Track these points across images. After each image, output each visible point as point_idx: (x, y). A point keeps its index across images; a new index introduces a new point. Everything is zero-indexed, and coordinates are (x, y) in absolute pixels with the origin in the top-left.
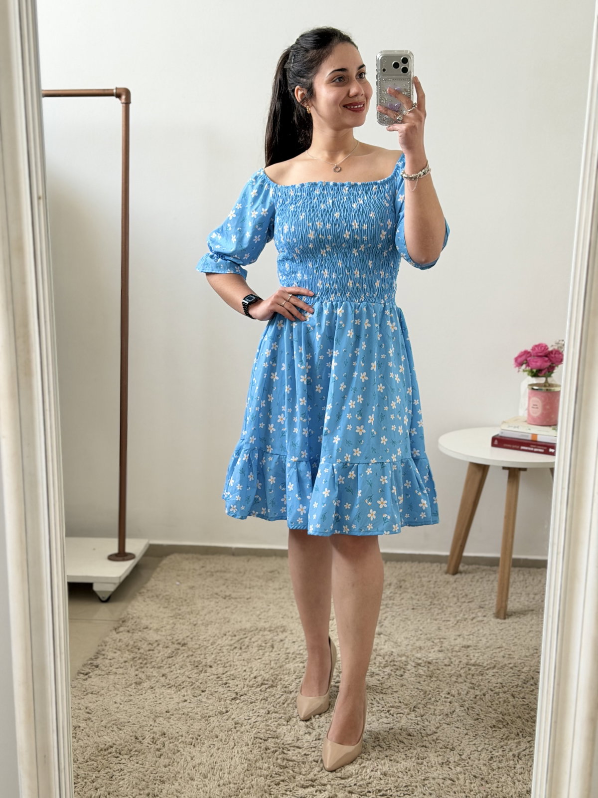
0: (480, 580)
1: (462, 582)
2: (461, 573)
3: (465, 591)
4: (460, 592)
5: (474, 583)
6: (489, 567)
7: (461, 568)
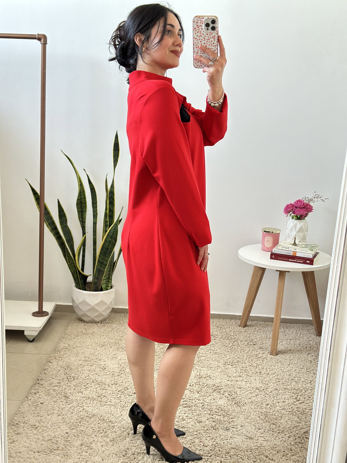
0: (259, 331)
1: (249, 332)
2: (248, 326)
3: (251, 337)
4: (248, 339)
5: (256, 333)
6: (264, 323)
7: (248, 323)
